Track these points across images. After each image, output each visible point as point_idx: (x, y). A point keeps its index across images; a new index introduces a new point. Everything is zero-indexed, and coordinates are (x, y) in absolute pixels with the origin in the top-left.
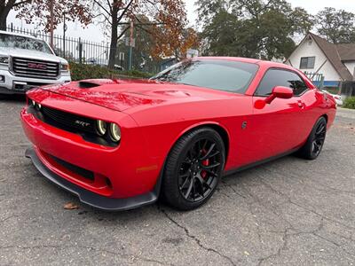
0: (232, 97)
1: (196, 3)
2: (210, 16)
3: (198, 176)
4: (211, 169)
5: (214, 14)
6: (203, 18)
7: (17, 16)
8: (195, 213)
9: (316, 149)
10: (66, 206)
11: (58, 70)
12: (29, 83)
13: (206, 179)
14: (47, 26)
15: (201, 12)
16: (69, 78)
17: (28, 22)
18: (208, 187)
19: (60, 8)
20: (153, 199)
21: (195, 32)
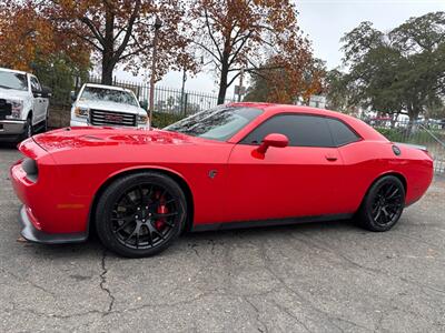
1: (342, 40)
2: (361, 53)
3: (149, 224)
5: (367, 50)
6: (352, 57)
7: (125, 69)
15: (349, 49)
20: (83, 239)
21: (341, 74)
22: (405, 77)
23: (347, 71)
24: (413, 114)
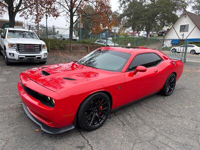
0: (114, 75)
2: (127, 4)
3: (97, 114)
4: (103, 111)
5: (129, 2)
6: (123, 6)
7: (20, 16)
8: (95, 132)
9: (170, 90)
10: (37, 131)
11: (40, 48)
12: (26, 56)
13: (101, 115)
14: (36, 20)
15: (121, 2)
16: (46, 52)
17: (26, 19)
18: (102, 119)
19: (42, 10)
20: (73, 127)
21: (119, 14)
22: (145, 15)
23: (121, 12)
24: (148, 31)
